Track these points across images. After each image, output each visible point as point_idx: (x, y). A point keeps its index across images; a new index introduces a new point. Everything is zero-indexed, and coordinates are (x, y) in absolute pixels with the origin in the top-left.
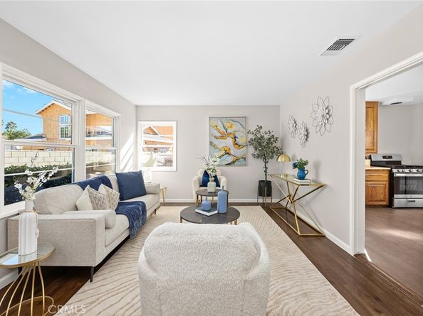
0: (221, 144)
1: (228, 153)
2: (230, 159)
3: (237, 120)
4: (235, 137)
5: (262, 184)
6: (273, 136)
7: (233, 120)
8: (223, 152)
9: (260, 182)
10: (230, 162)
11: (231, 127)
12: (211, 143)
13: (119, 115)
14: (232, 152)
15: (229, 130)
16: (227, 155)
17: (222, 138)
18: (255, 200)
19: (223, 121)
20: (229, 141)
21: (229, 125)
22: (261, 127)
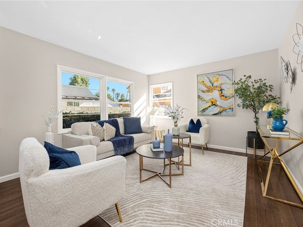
0: (208, 97)
1: (214, 104)
2: (217, 110)
3: (223, 73)
4: (221, 90)
5: (251, 135)
6: (264, 84)
7: (219, 74)
8: (210, 104)
9: (249, 133)
10: (216, 112)
11: (217, 81)
12: (199, 97)
13: (132, 82)
14: (218, 103)
15: (215, 84)
16: (214, 106)
17: (208, 91)
18: (244, 151)
19: (210, 77)
20: (216, 94)
21: (215, 79)
22: (250, 77)
